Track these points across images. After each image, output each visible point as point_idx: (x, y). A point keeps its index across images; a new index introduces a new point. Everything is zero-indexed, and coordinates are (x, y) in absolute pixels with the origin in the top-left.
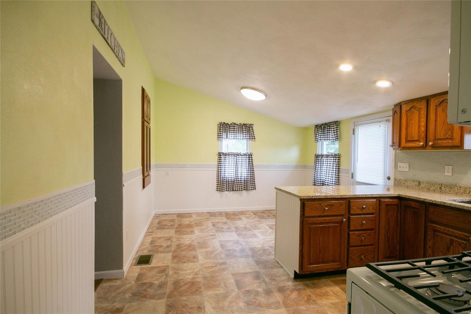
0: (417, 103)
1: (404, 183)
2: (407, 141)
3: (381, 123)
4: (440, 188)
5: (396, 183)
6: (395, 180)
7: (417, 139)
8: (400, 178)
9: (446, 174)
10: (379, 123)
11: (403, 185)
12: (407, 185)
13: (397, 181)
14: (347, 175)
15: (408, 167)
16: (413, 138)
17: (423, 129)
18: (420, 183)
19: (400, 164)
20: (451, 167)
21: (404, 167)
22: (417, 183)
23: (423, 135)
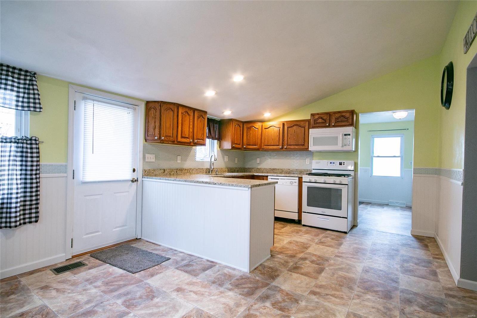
0: (188, 110)
1: (153, 173)
2: (182, 137)
3: (129, 109)
4: (177, 172)
5: (146, 174)
6: (145, 171)
7: (188, 137)
8: (150, 169)
9: (178, 162)
10: (127, 109)
11: (152, 174)
12: (155, 174)
13: (147, 172)
14: (65, 175)
15: (154, 158)
16: (185, 136)
17: (191, 130)
18: (165, 170)
19: (147, 155)
20: (180, 157)
21: (151, 158)
22: (163, 171)
23: (191, 134)
